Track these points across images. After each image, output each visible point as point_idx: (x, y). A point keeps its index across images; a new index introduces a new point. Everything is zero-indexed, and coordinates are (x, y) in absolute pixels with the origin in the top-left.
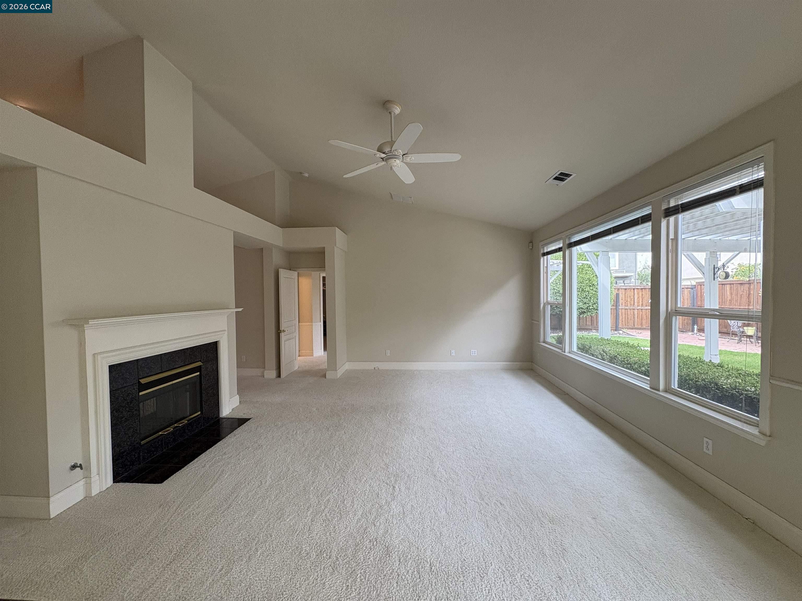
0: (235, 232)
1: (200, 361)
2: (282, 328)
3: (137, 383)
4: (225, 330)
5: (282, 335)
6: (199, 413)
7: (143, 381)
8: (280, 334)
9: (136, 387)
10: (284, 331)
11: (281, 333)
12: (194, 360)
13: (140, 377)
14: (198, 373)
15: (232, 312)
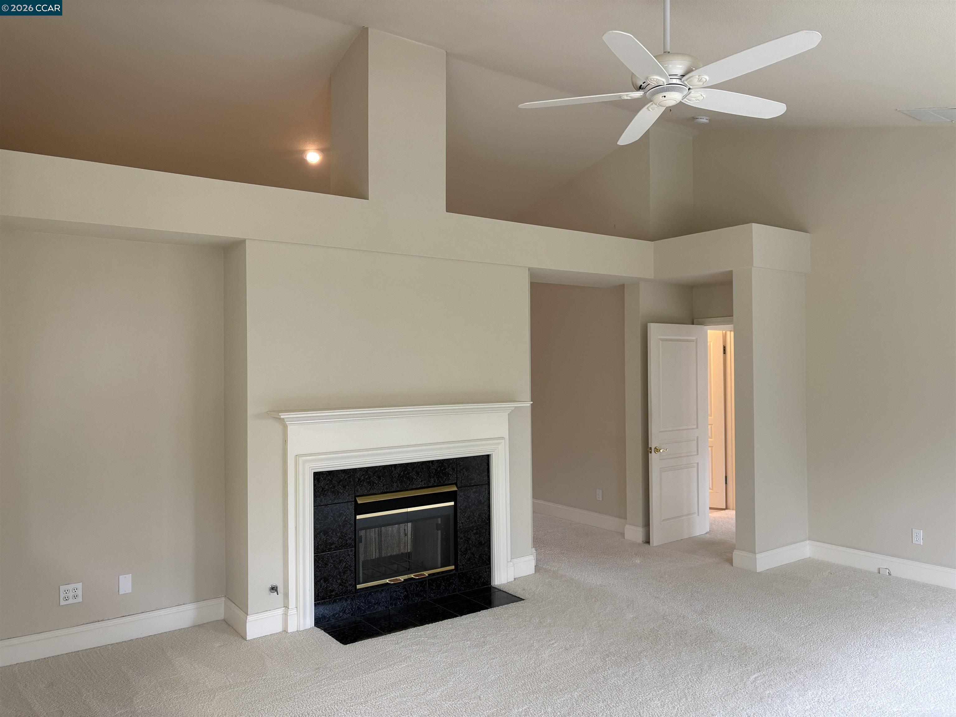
0: (529, 269)
1: (456, 484)
2: (653, 443)
3: (353, 501)
4: (502, 438)
5: (654, 457)
6: (453, 567)
7: (360, 501)
8: (650, 454)
9: (352, 507)
10: (657, 450)
11: (651, 452)
12: (444, 482)
13: (358, 494)
14: (452, 503)
15: (516, 407)
